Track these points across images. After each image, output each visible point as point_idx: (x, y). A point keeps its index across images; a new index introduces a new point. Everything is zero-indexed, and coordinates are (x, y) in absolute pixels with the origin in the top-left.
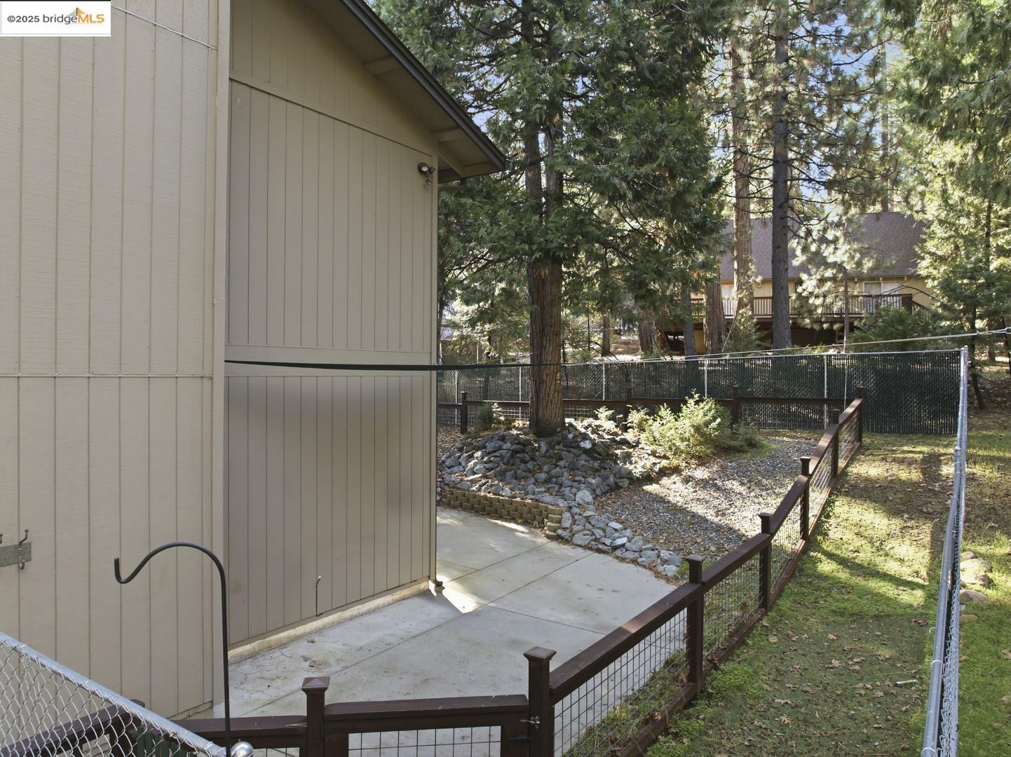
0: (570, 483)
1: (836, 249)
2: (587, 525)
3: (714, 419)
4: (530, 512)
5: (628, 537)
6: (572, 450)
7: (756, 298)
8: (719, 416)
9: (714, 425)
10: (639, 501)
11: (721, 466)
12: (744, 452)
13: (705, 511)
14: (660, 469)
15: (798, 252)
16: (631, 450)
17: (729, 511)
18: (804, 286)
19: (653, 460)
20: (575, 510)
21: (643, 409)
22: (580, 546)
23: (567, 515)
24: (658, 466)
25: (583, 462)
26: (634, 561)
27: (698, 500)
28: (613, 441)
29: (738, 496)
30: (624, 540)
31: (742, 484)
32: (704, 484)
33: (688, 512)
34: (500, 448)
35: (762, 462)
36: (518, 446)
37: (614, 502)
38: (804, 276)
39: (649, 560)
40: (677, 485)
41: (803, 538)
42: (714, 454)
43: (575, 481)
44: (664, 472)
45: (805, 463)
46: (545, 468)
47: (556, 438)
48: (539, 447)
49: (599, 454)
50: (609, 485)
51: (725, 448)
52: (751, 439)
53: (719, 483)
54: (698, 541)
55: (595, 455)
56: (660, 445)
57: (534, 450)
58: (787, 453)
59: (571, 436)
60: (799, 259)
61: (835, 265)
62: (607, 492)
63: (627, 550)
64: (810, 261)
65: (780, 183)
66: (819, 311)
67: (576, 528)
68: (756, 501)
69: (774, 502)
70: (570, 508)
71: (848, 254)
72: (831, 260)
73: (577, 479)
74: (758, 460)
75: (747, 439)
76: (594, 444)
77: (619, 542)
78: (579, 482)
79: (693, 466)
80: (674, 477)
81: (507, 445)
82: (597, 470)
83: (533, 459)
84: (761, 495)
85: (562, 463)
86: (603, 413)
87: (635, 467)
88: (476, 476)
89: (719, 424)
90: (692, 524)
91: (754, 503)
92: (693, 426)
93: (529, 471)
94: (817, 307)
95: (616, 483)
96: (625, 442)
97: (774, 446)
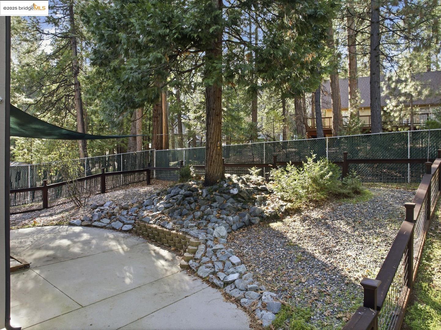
0: (216, 220)
1: (406, 85)
2: (214, 257)
3: (328, 172)
4: (180, 242)
5: (240, 273)
6: (223, 195)
7: (361, 116)
8: (332, 171)
9: (327, 177)
10: (264, 236)
11: (333, 209)
12: (351, 197)
13: (314, 248)
14: (286, 210)
15: (384, 89)
16: (268, 195)
17: (335, 249)
18: (388, 106)
19: (281, 202)
20: (209, 243)
21: (280, 167)
22: (201, 277)
23: (202, 247)
24: (284, 207)
25: (229, 204)
26: (237, 301)
27: (310, 237)
28: (257, 189)
29: (344, 235)
30: (235, 276)
31: (348, 224)
32: (317, 223)
33: (300, 248)
34: (178, 194)
35: (364, 205)
36: (189, 192)
37: (243, 236)
38: (388, 101)
39: (250, 302)
40: (296, 223)
41: (409, 285)
42: (328, 199)
43: (220, 218)
44: (288, 212)
45: (410, 209)
46: (202, 208)
47: (215, 187)
48: (202, 193)
49: (243, 198)
50: (243, 222)
51: (336, 195)
52: (356, 188)
53: (330, 222)
54: (303, 280)
55: (239, 199)
56: (287, 192)
57: (198, 195)
58: (384, 199)
59: (225, 185)
60: (385, 92)
61: (405, 94)
62: (241, 227)
63: (236, 287)
64: (390, 93)
65: (375, 36)
66: (397, 120)
67: (205, 259)
68: (360, 240)
69: (375, 241)
70: (207, 240)
71: (413, 87)
72: (403, 91)
73: (221, 216)
74: (361, 203)
75: (353, 188)
76: (240, 191)
77: (231, 278)
78: (223, 219)
79: (311, 208)
80: (295, 216)
81: (182, 192)
82: (239, 210)
83: (196, 201)
84: (364, 235)
85: (214, 204)
86: (254, 170)
87: (267, 208)
88: (158, 212)
89: (331, 177)
90: (301, 260)
91: (358, 242)
92: (311, 178)
93: (192, 210)
94: (395, 118)
95: (250, 220)
96: (265, 190)
97: (373, 194)
